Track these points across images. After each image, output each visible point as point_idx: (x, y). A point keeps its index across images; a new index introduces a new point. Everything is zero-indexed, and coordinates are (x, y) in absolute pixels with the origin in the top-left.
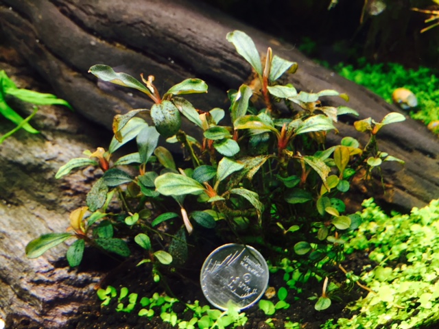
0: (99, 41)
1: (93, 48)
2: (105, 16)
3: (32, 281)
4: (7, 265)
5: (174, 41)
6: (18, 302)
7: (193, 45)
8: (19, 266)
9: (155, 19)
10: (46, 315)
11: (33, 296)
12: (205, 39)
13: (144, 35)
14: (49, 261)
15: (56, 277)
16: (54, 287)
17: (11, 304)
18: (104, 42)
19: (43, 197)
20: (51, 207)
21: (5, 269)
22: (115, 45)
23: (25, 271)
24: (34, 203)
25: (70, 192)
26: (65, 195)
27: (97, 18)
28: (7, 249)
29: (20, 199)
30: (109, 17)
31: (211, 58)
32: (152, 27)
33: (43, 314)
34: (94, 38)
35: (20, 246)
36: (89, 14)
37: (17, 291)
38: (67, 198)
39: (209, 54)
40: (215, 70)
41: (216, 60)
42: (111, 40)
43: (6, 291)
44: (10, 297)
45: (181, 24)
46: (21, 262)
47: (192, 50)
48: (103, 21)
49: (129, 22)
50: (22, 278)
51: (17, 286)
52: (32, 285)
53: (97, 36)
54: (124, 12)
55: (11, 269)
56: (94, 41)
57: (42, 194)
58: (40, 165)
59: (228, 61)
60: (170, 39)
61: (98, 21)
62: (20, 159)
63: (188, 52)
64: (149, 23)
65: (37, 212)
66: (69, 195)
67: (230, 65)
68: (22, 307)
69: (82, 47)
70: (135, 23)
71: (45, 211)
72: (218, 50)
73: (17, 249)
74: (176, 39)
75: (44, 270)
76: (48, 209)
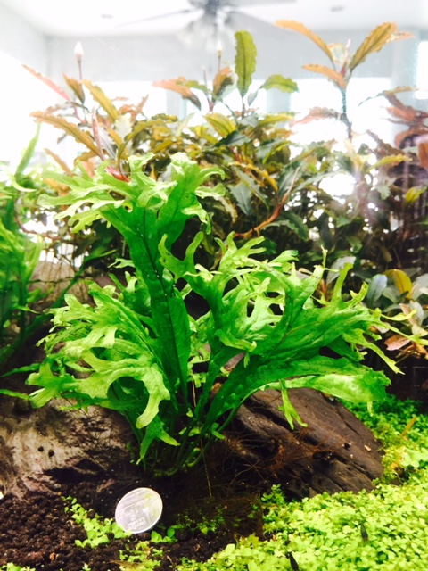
3: (28, 477)
4: (20, 465)
6: (16, 487)
8: (25, 467)
11: (24, 486)
14: (42, 469)
15: (42, 479)
16: (38, 484)
17: (12, 487)
19: (60, 433)
20: (61, 441)
23: (27, 471)
24: (54, 436)
25: (74, 433)
26: (71, 435)
28: (25, 457)
29: (48, 432)
35: (32, 456)
37: (18, 481)
38: (71, 437)
44: (13, 483)
46: (27, 465)
50: (24, 474)
51: (19, 478)
52: (27, 479)
57: (59, 431)
58: (66, 413)
62: (57, 407)
68: (16, 491)
71: (57, 443)
73: (30, 458)
75: (37, 473)
76: (59, 441)
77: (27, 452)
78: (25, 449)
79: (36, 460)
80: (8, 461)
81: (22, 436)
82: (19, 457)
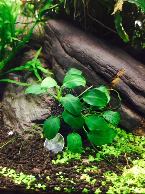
0: (68, 56)
1: (66, 58)
2: (72, 48)
3: (24, 124)
4: (19, 117)
5: (91, 60)
6: (18, 129)
7: (97, 62)
8: (22, 119)
9: (88, 51)
10: (24, 135)
11: (23, 128)
12: (103, 61)
13: (82, 56)
14: (31, 120)
15: (31, 125)
16: (29, 128)
17: (16, 129)
18: (70, 57)
19: (37, 101)
20: (38, 105)
21: (18, 118)
22: (73, 58)
23: (23, 121)
24: (34, 103)
26: (43, 102)
27: (70, 49)
28: (21, 113)
29: (31, 100)
30: (74, 49)
31: (102, 67)
32: (86, 54)
33: (23, 134)
34: (67, 55)
35: (25, 113)
36: (68, 47)
37: (19, 125)
38: (43, 103)
39: (102, 66)
40: (102, 72)
41: (104, 69)
42: (72, 56)
43: (17, 125)
44: (17, 127)
45: (96, 54)
46: (23, 118)
47: (97, 64)
48: (72, 50)
49: (79, 51)
50: (22, 122)
51: (19, 124)
52: (23, 125)
53: (68, 54)
54: (79, 48)
55: (20, 119)
56: (67, 56)
57: (37, 100)
59: (108, 70)
60: (90, 59)
61: (70, 50)
63: (95, 64)
64: (85, 52)
65: (34, 106)
66: (44, 103)
67: (108, 71)
68: (19, 130)
69: (63, 57)
70: (81, 52)
71: (36, 106)
72: (106, 65)
73: (24, 114)
74: (92, 59)
75: (28, 122)
76: (37, 105)
77: (22, 111)
78: (21, 109)
79: (27, 115)
80: (13, 115)
81: (19, 102)
82: (18, 113)
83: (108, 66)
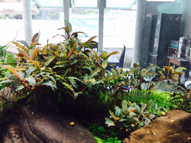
83: (53, 141)
